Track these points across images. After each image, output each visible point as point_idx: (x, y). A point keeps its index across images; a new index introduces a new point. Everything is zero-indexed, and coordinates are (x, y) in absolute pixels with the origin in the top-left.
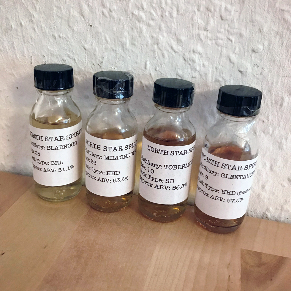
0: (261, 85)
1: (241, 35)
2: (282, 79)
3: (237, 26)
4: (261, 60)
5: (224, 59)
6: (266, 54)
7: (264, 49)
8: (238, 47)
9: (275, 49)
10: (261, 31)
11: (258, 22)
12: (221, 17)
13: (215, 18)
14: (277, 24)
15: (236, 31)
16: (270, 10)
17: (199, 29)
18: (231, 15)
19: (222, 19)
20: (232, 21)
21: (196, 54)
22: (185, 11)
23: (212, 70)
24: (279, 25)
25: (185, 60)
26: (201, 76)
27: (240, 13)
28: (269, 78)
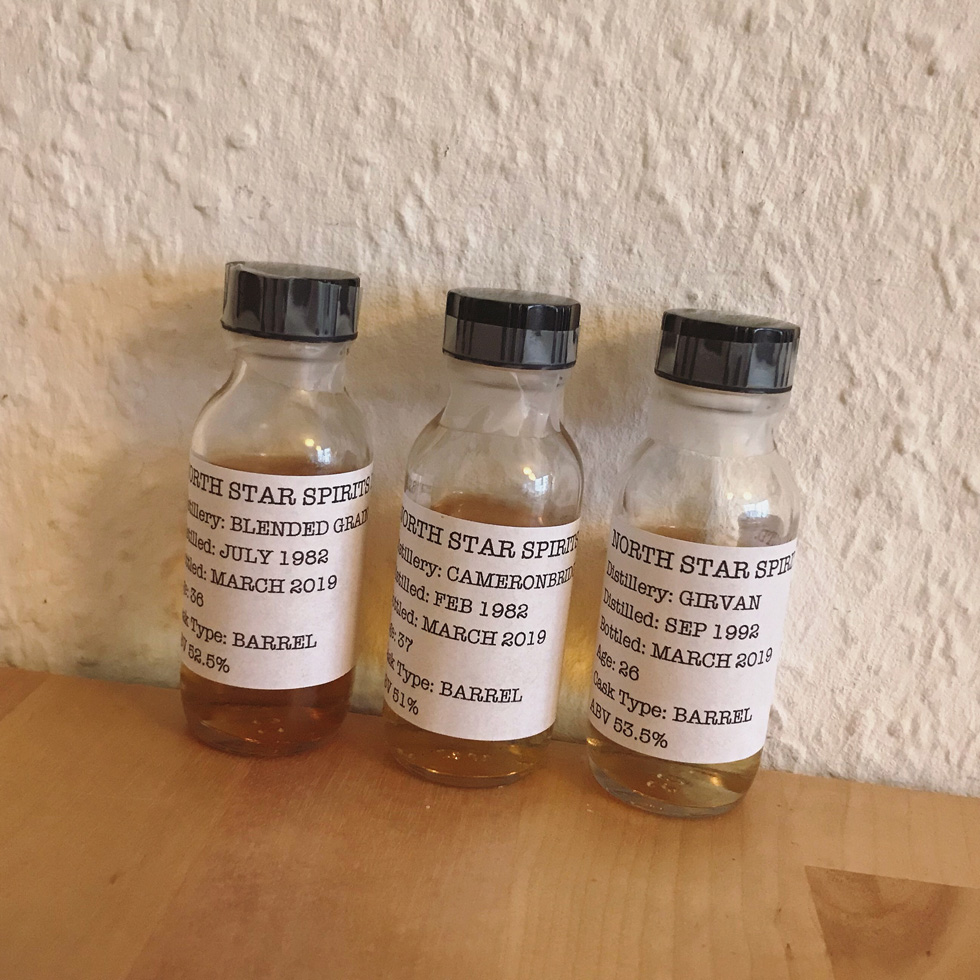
0: (266, 251)
1: (189, 96)
2: (324, 233)
3: (173, 66)
4: (256, 172)
5: (147, 170)
6: (270, 155)
7: (262, 138)
8: (184, 133)
9: (293, 137)
10: (245, 84)
11: (233, 57)
12: (126, 39)
13: (109, 44)
14: (291, 62)
15: (172, 82)
16: (264, 19)
17: (63, 78)
18: (154, 35)
19: (129, 47)
20: (160, 51)
21: (63, 157)
22: (17, 21)
23: (115, 206)
24: (295, 65)
25: (31, 175)
26: (84, 224)
27: (181, 30)
28: (287, 228)
